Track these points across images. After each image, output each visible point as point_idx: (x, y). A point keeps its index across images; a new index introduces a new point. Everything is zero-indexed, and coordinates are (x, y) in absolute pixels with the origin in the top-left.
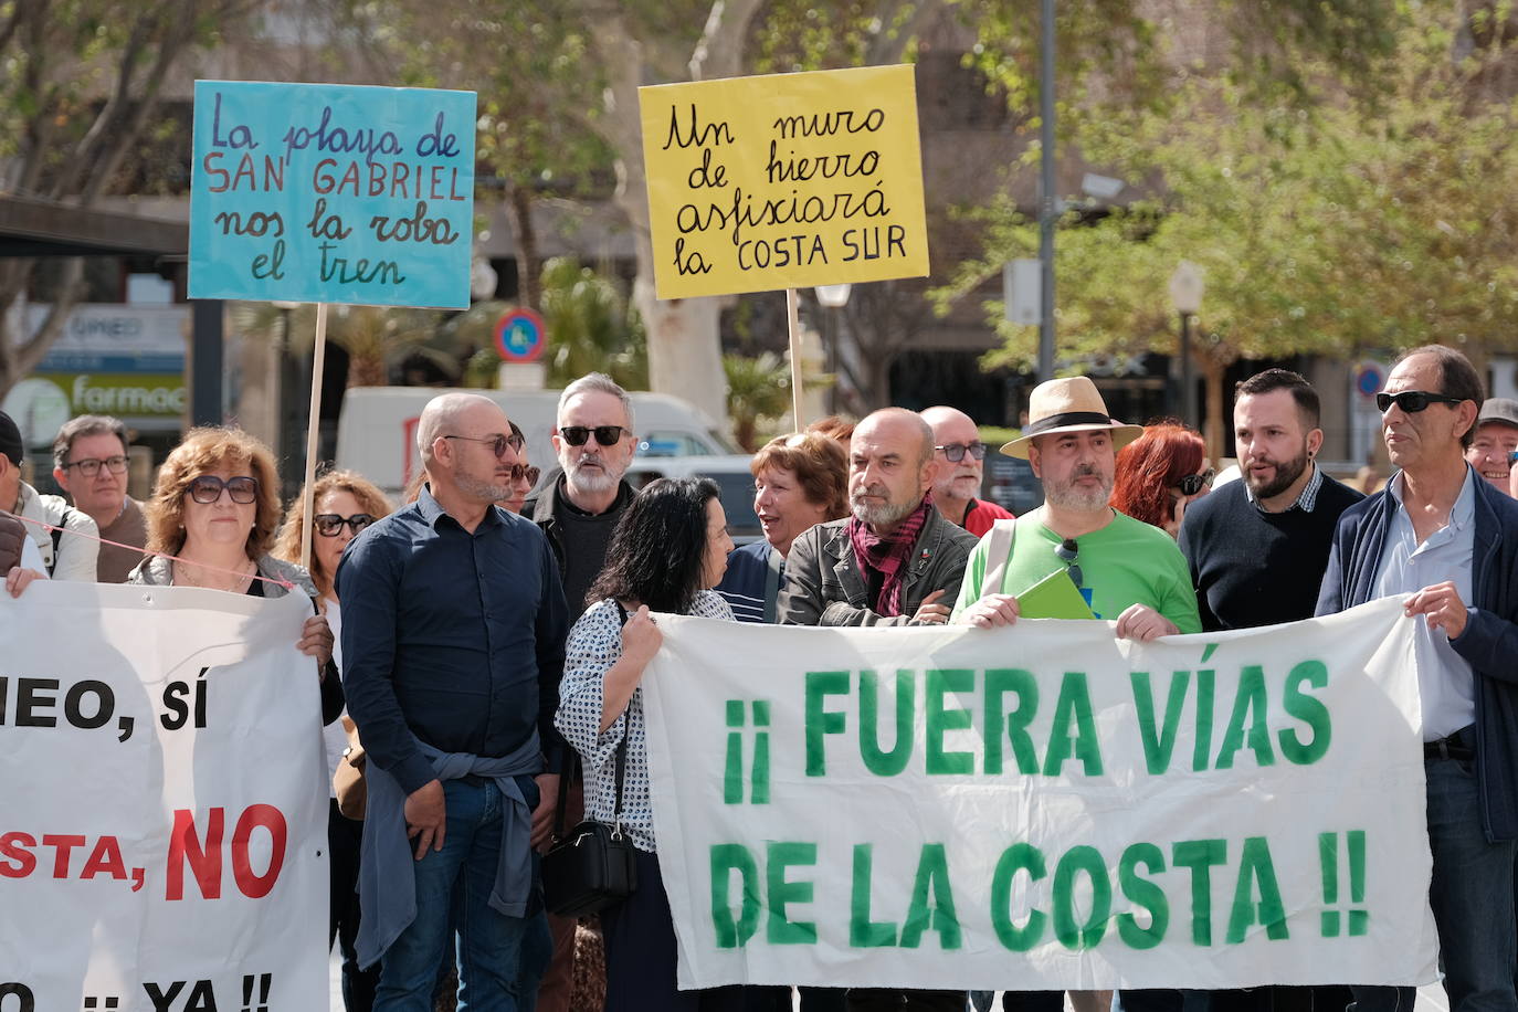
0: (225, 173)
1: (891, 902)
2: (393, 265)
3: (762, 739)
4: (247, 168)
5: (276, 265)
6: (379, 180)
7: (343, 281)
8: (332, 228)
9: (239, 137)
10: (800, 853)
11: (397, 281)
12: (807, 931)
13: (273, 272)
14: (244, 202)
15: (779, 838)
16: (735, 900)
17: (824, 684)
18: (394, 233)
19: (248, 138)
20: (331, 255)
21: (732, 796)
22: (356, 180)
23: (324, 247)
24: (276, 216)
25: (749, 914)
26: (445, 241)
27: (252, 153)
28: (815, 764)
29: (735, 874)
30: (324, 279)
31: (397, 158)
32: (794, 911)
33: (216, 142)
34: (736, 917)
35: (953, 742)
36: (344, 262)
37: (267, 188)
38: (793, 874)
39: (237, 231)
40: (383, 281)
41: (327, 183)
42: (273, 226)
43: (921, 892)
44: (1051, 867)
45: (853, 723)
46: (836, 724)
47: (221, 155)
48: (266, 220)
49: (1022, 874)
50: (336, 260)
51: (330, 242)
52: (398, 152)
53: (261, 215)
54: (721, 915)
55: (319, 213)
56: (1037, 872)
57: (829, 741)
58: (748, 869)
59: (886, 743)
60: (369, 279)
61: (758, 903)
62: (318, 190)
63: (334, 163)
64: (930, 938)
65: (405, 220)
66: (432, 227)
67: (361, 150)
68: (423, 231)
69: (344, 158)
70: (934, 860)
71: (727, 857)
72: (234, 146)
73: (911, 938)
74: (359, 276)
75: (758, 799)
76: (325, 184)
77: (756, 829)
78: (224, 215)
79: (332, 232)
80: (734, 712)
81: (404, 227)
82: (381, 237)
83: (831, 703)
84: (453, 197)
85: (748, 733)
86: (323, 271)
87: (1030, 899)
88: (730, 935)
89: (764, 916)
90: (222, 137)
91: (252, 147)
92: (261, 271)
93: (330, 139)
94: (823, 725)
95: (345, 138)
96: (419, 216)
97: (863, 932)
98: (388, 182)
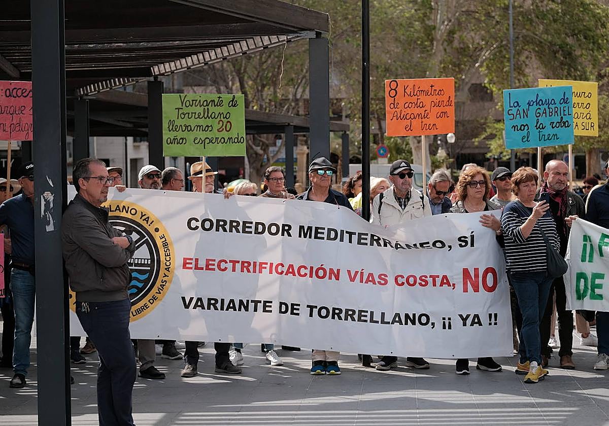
0: (513, 115)
2: (556, 135)
4: (518, 113)
5: (528, 138)
6: (551, 112)
7: (544, 140)
8: (541, 126)
9: (516, 104)
10: (600, 277)
11: (557, 139)
12: (600, 297)
13: (527, 140)
14: (519, 122)
15: (595, 272)
16: (582, 287)
18: (556, 126)
19: (518, 104)
20: (541, 134)
21: (583, 260)
22: (546, 113)
23: (539, 132)
24: (527, 125)
25: (585, 291)
26: (568, 126)
27: (520, 109)
28: (601, 254)
29: (582, 280)
30: (540, 140)
31: (556, 106)
32: (597, 291)
33: (510, 107)
34: (582, 292)
36: (544, 135)
37: (524, 118)
39: (517, 130)
40: (554, 139)
41: (539, 114)
42: (526, 127)
47: (511, 110)
48: (524, 126)
50: (543, 135)
51: (541, 131)
52: (555, 104)
53: (523, 125)
54: (578, 291)
55: (537, 123)
58: (586, 279)
60: (551, 139)
61: (588, 288)
62: (537, 117)
63: (540, 109)
65: (558, 122)
66: (564, 123)
67: (546, 105)
68: (562, 124)
69: (542, 107)
71: (581, 276)
72: (515, 107)
74: (548, 139)
75: (590, 261)
76: (538, 115)
77: (589, 269)
78: (514, 126)
79: (541, 128)
80: (585, 238)
81: (558, 124)
82: (553, 128)
84: (569, 115)
85: (588, 244)
86: (540, 138)
88: (580, 296)
89: (589, 292)
90: (512, 105)
91: (519, 107)
92: (524, 140)
93: (539, 102)
94: (603, 245)
95: (542, 102)
96: (561, 121)
98: (553, 112)
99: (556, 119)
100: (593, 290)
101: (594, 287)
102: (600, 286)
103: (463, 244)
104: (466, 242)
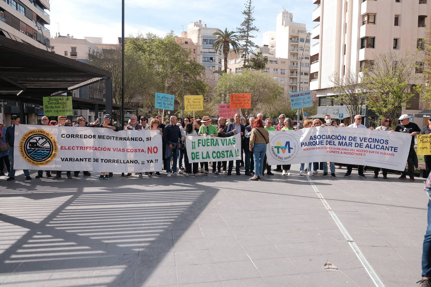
1: (205, 156)
3: (195, 144)
10: (198, 153)
11: (169, 108)
12: (199, 158)
15: (196, 152)
16: (194, 156)
17: (199, 140)
21: (193, 149)
22: (166, 101)
25: (194, 157)
26: (172, 105)
28: (199, 146)
29: (193, 155)
32: (198, 157)
34: (194, 158)
35: (208, 144)
38: (197, 154)
43: (207, 155)
44: (216, 153)
45: (201, 143)
46: (200, 143)
49: (214, 153)
51: (165, 105)
52: (169, 99)
54: (192, 157)
56: (215, 153)
57: (200, 144)
58: (194, 154)
59: (204, 144)
64: (208, 158)
70: (208, 153)
71: (192, 153)
73: (206, 158)
75: (195, 149)
77: (195, 151)
80: (192, 143)
83: (200, 142)
84: (172, 103)
85: (194, 144)
87: (215, 155)
88: (193, 159)
89: (196, 158)
94: (199, 143)
97: (203, 158)
99: (169, 103)
100: (197, 157)
101: (197, 156)
102: (198, 155)
103: (148, 140)
104: (148, 139)
